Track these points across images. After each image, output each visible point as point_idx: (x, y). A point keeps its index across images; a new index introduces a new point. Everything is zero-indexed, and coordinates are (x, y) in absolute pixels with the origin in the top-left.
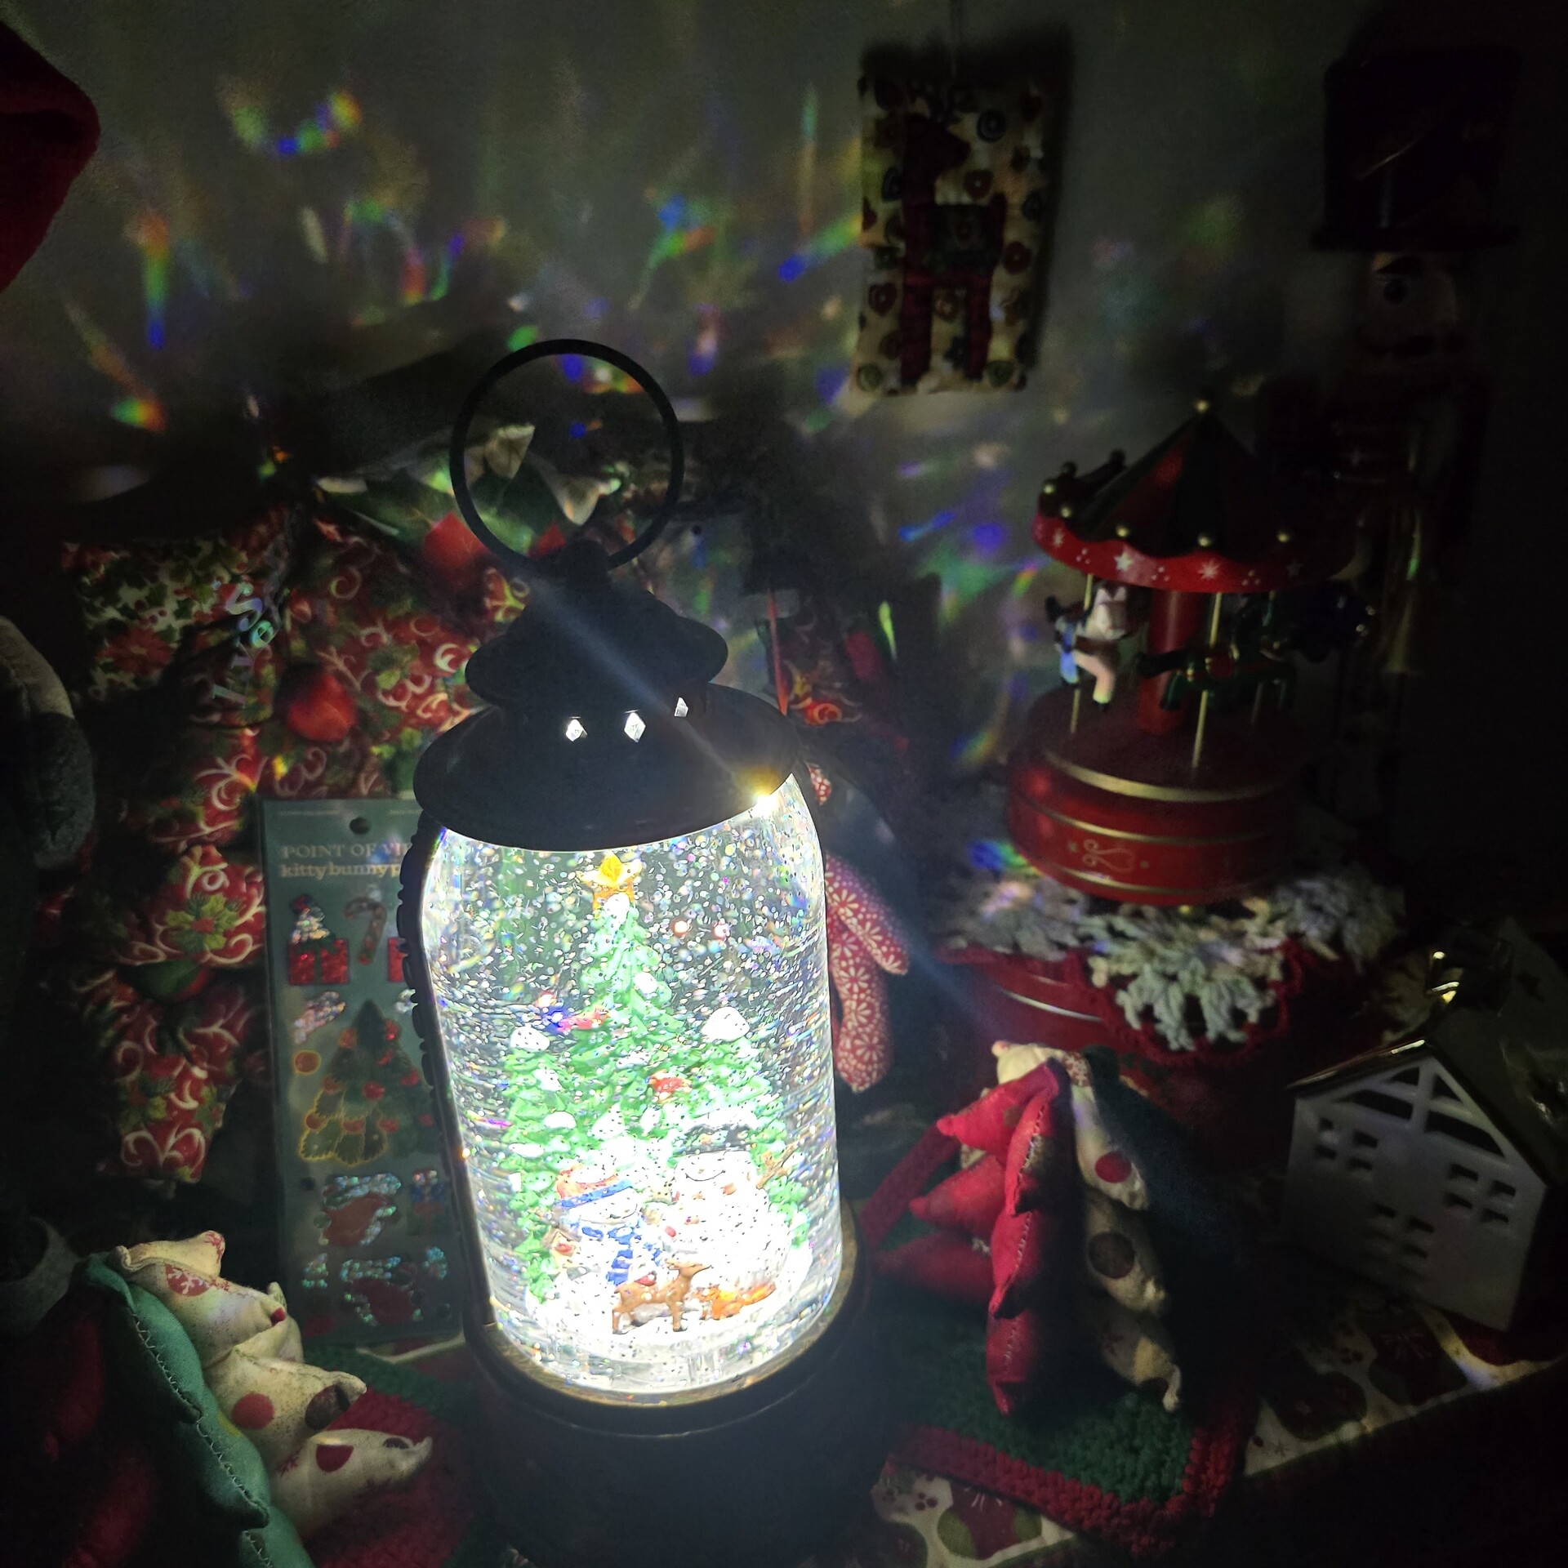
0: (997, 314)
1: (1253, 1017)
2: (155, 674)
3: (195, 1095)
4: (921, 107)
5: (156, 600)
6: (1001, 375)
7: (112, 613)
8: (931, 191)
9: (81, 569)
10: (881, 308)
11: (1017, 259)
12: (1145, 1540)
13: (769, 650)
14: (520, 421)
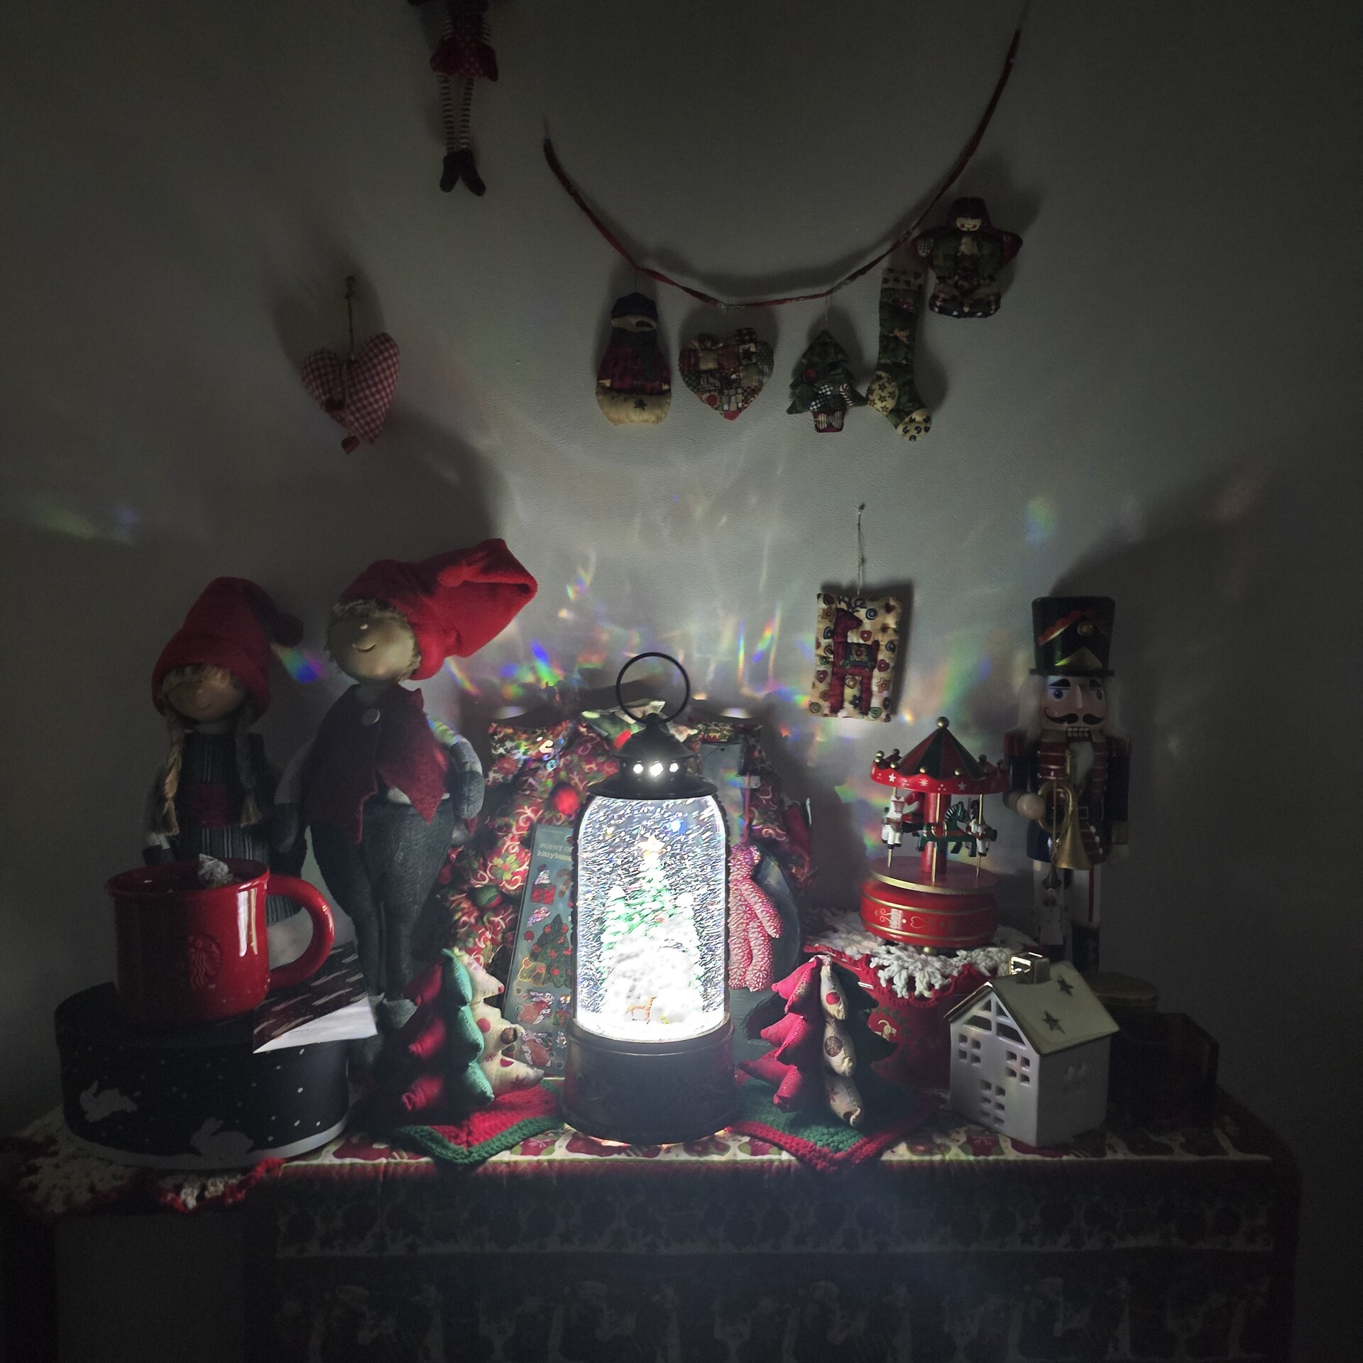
0: (875, 688)
1: (937, 987)
2: (510, 777)
3: (485, 942)
4: (843, 606)
5: (517, 747)
6: (877, 714)
7: (501, 750)
8: (846, 637)
9: (495, 733)
10: (821, 680)
11: (883, 667)
12: (824, 1164)
13: (744, 803)
14: (660, 700)
